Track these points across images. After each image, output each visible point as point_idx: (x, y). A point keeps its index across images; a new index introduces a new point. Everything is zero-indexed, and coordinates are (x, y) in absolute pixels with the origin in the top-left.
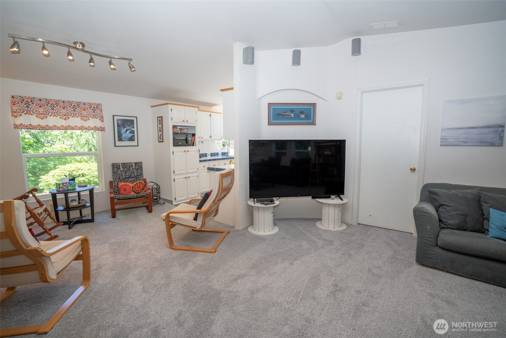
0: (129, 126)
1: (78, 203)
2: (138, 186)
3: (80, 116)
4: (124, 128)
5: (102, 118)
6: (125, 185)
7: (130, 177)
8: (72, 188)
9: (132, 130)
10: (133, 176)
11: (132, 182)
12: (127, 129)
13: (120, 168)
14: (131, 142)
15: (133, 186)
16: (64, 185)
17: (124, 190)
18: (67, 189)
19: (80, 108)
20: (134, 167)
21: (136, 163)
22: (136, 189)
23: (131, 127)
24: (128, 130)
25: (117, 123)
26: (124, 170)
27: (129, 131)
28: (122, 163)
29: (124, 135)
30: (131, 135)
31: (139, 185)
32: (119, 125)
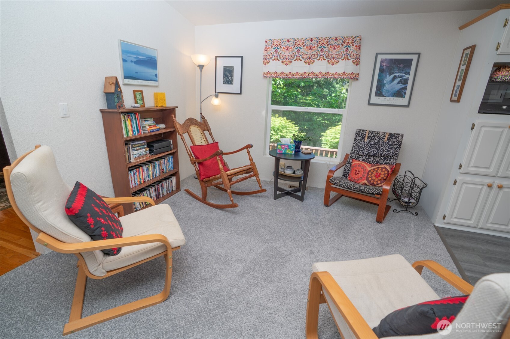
0: (400, 70)
1: (292, 172)
2: (377, 174)
3: (327, 58)
4: (390, 75)
5: (358, 58)
6: (359, 165)
7: (374, 155)
8: (289, 153)
9: (405, 77)
10: (379, 154)
11: (372, 164)
12: (395, 76)
13: (365, 138)
14: (397, 98)
15: (371, 170)
16: (282, 147)
17: (355, 173)
18: (285, 152)
19: (329, 45)
20: (386, 140)
21: (393, 135)
22: (371, 177)
23: (404, 72)
24: (397, 78)
25: (381, 66)
26: (369, 143)
27: (399, 79)
28: (370, 131)
29: (387, 86)
30: (401, 86)
31: (379, 171)
32: (383, 69)
